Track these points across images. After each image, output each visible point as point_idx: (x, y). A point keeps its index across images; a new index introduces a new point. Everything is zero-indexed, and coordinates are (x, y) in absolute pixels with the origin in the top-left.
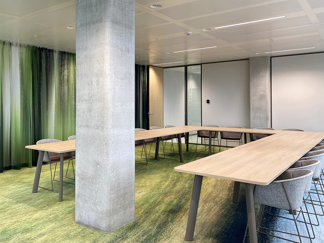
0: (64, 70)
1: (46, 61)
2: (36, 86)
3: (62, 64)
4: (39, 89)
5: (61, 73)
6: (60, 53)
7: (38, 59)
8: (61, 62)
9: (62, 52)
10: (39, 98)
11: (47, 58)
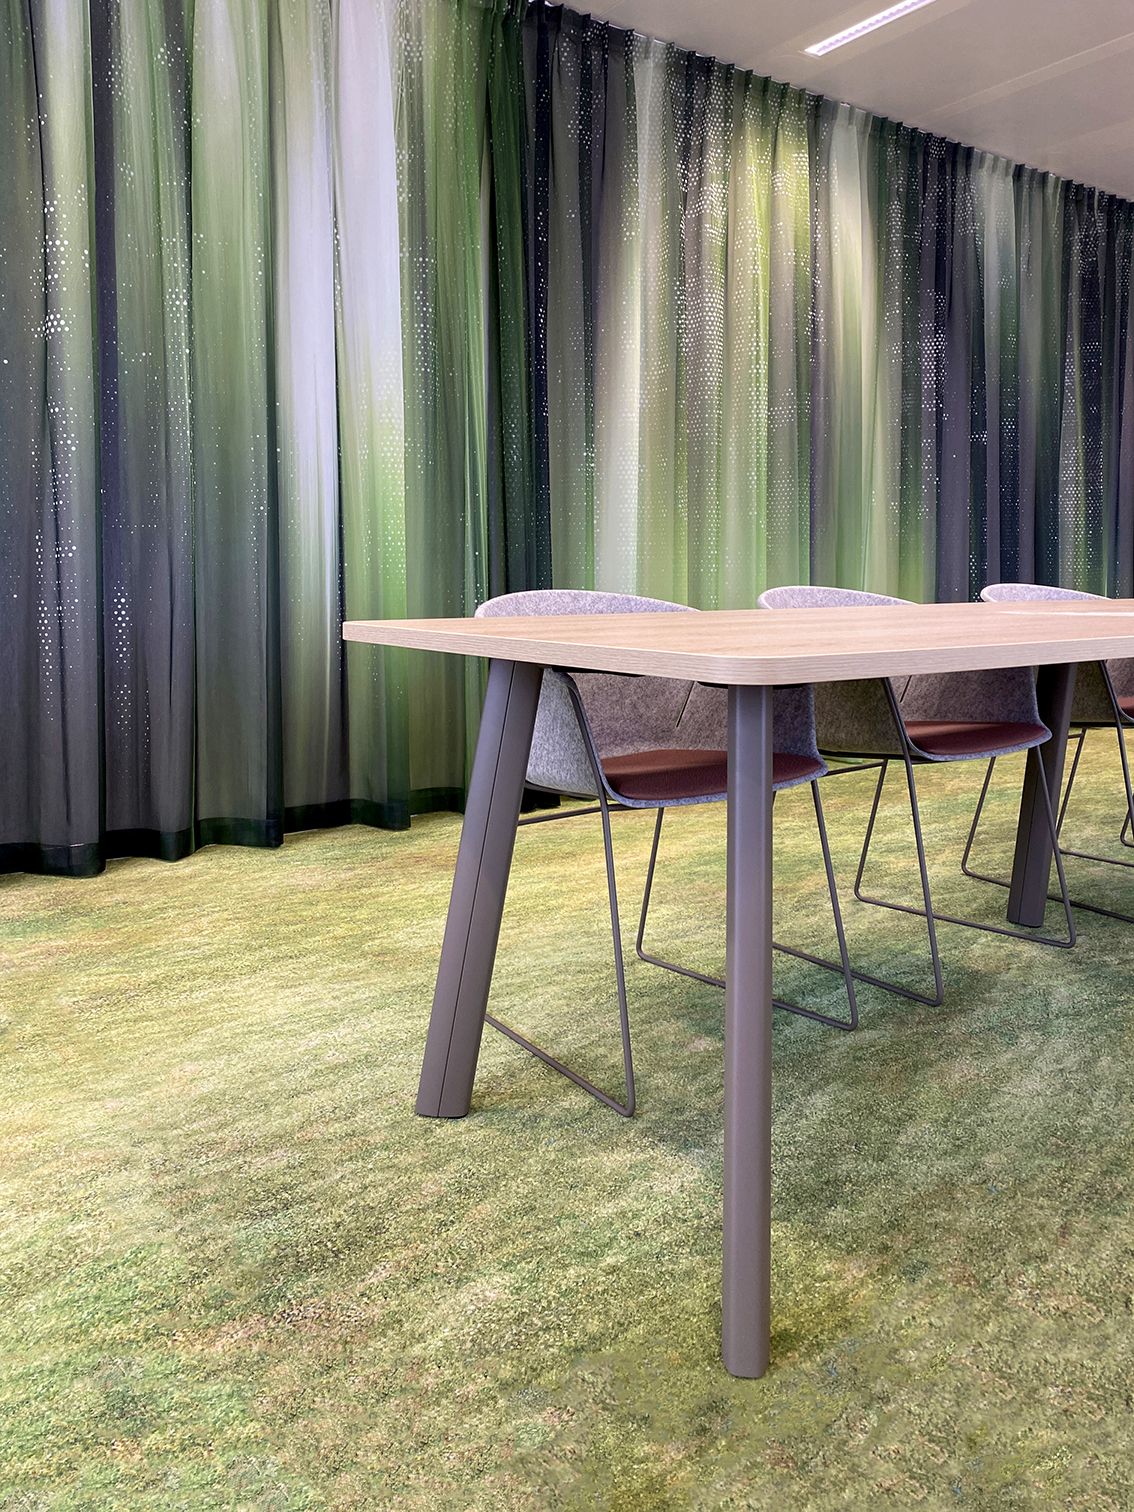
0: (700, 183)
1: (585, 105)
2: (513, 264)
3: (687, 141)
4: (537, 286)
5: (681, 200)
6: (677, 63)
7: (530, 83)
8: (681, 124)
9: (690, 56)
10: (537, 353)
11: (586, 82)
